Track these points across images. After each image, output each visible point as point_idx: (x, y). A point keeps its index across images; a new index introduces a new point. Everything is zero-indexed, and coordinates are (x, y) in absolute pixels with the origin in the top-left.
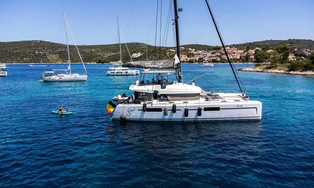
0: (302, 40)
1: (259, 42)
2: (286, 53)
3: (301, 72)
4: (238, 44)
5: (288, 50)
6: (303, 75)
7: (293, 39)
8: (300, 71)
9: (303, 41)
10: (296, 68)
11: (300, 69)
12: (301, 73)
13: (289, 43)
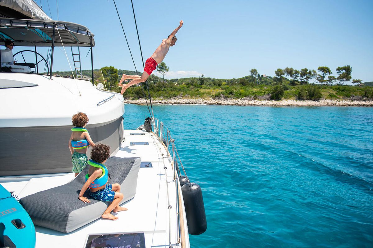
0: (131, 71)
1: (87, 70)
2: (113, 77)
3: (133, 100)
4: (63, 71)
5: (116, 73)
6: (136, 104)
7: (123, 70)
8: (131, 99)
9: (133, 73)
10: (126, 95)
11: (131, 96)
12: (132, 102)
13: (119, 73)
